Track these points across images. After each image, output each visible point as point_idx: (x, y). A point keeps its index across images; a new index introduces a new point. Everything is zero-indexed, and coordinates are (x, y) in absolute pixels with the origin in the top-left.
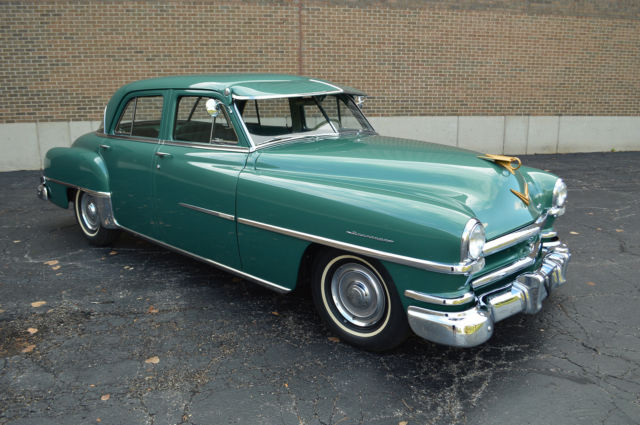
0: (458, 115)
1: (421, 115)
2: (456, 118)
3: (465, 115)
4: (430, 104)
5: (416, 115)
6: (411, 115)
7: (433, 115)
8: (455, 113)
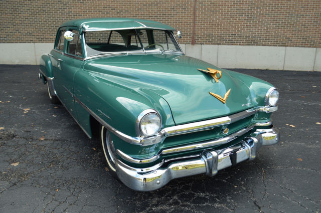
0: (286, 46)
1: (263, 45)
2: (284, 47)
3: (290, 46)
4: (269, 39)
5: (259, 45)
6: (257, 45)
7: (271, 45)
8: (284, 45)
